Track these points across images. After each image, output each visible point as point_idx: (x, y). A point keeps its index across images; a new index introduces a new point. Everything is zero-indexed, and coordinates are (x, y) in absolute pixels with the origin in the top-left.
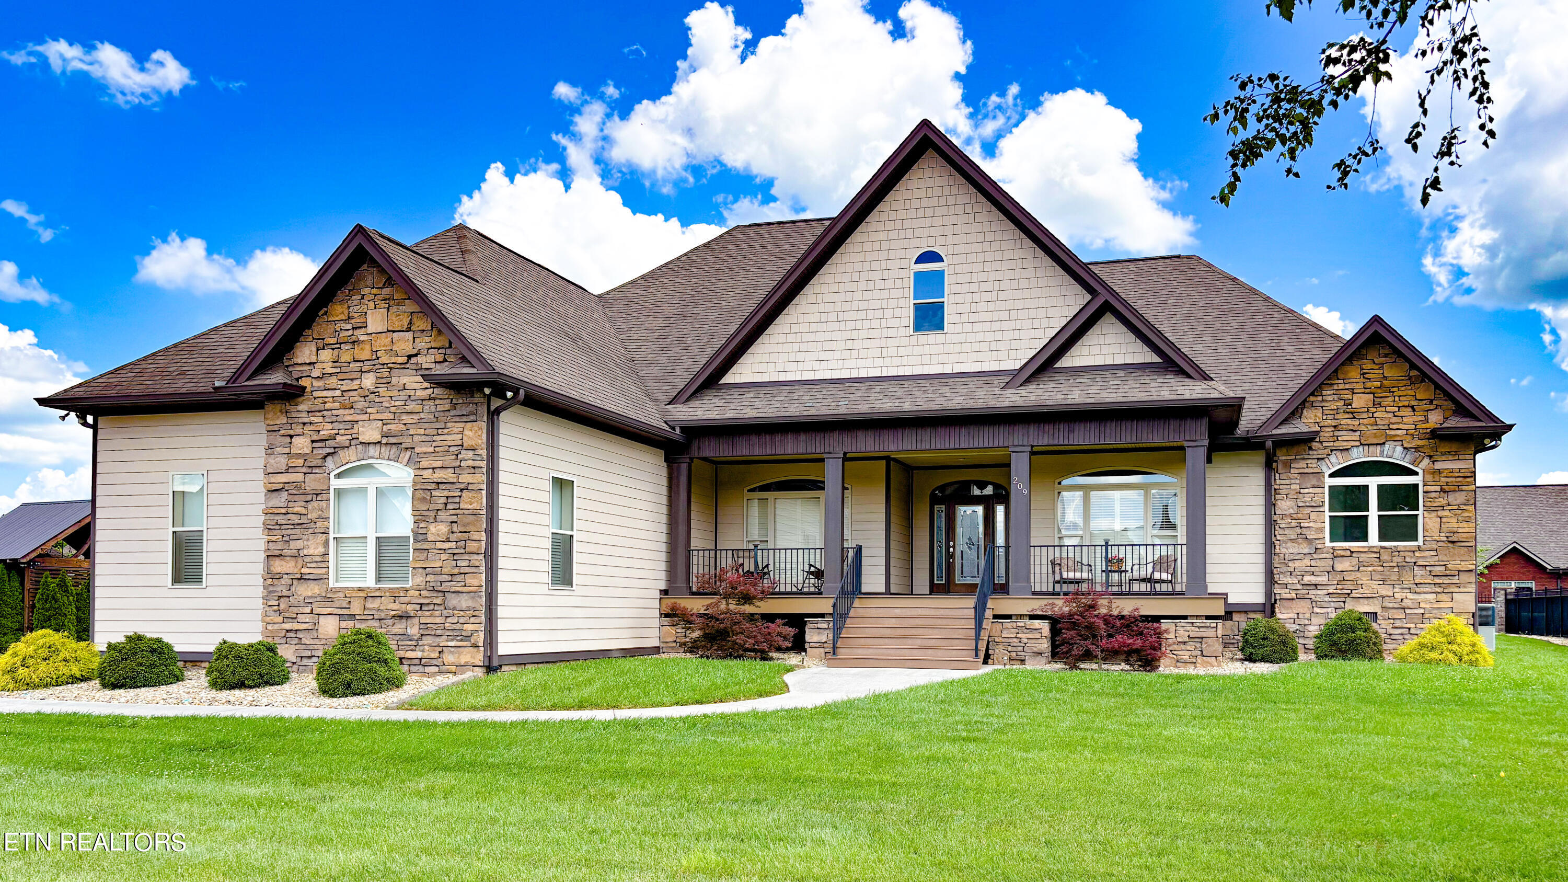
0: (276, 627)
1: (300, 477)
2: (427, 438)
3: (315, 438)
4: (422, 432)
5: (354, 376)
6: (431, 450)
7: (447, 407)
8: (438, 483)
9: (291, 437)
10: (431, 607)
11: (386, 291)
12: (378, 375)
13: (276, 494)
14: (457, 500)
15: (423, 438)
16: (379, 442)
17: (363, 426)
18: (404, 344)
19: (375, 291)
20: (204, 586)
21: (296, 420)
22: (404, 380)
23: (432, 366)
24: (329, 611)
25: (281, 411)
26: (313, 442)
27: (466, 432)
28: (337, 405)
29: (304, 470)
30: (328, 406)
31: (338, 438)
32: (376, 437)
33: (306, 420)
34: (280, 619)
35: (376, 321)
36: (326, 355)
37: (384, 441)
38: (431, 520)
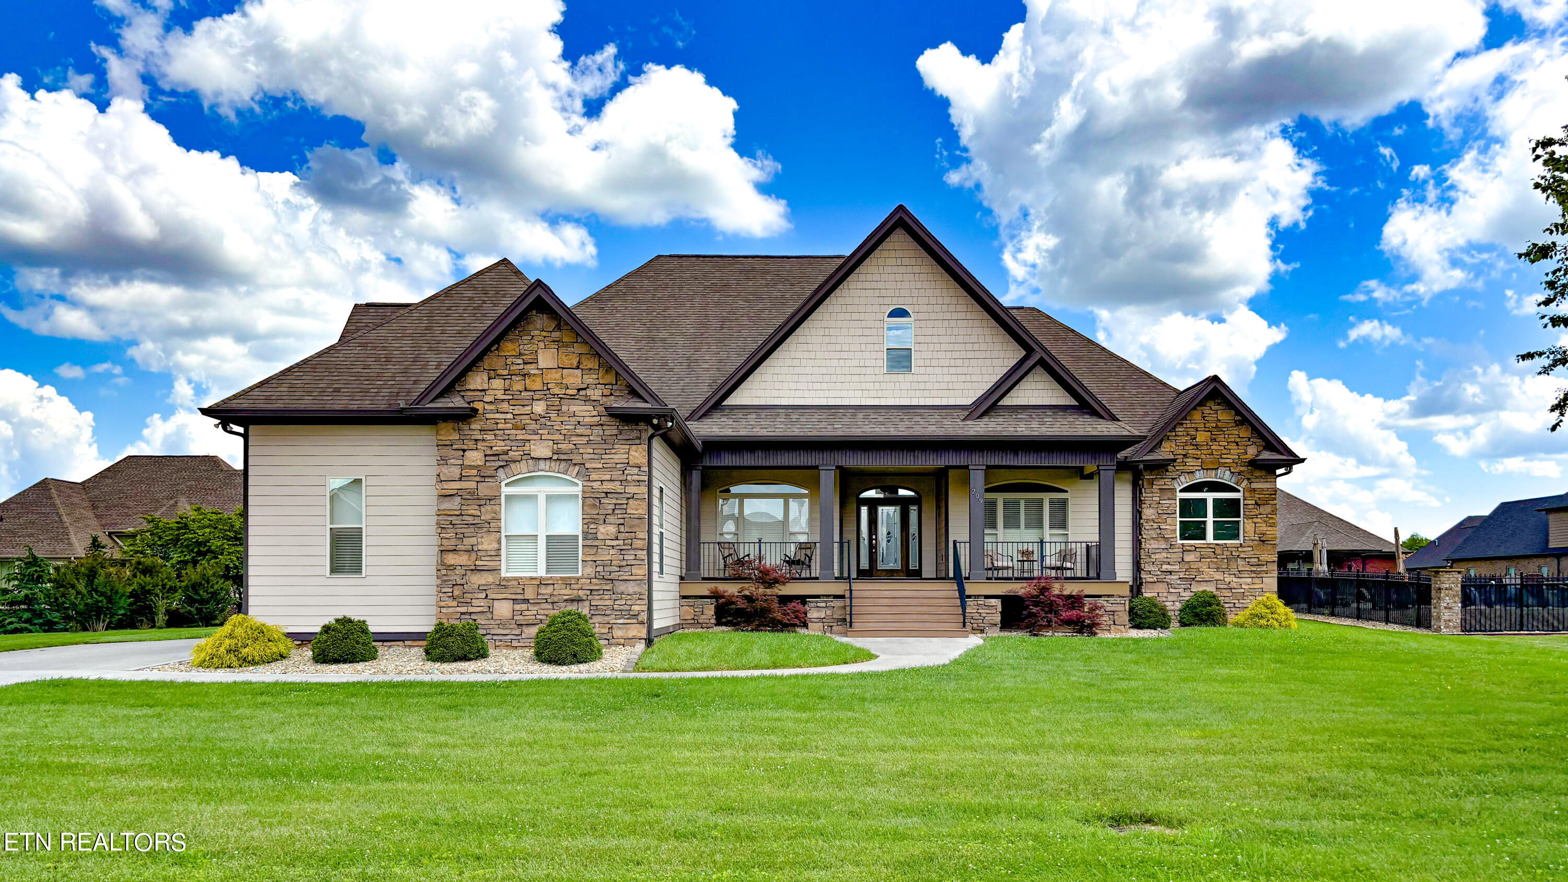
0: (451, 610)
1: (473, 485)
2: (596, 456)
3: (489, 452)
4: (591, 451)
5: (526, 402)
6: (600, 466)
7: (615, 432)
8: (606, 493)
9: (464, 451)
10: (601, 592)
11: (556, 335)
12: (549, 403)
13: (449, 498)
14: (625, 506)
15: (592, 456)
16: (551, 458)
17: (534, 445)
18: (574, 378)
19: (544, 334)
20: (364, 575)
21: (468, 437)
22: (573, 408)
23: (600, 398)
24: (504, 596)
25: (454, 429)
26: (486, 456)
27: (632, 453)
28: (510, 426)
29: (478, 479)
30: (500, 426)
31: (511, 453)
32: (549, 454)
33: (480, 437)
34: (455, 603)
35: (546, 359)
36: (497, 383)
37: (555, 457)
38: (602, 522)
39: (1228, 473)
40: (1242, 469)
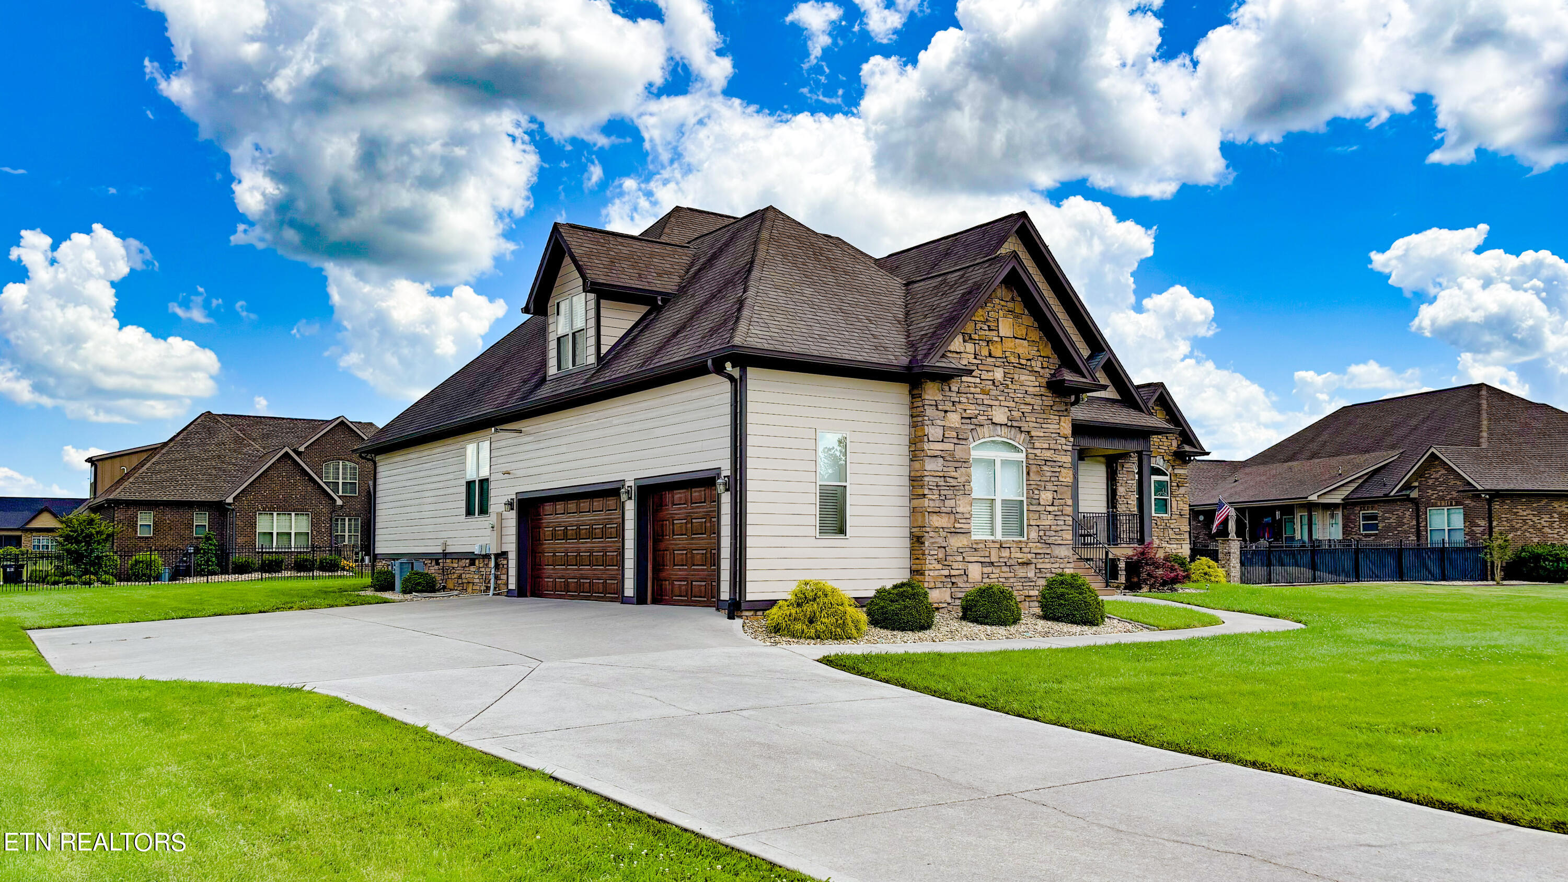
0: (936, 573)
1: (950, 447)
2: (1038, 425)
3: (964, 415)
4: (1034, 420)
5: (990, 368)
6: (1042, 434)
7: (1052, 403)
8: (1046, 461)
9: (946, 412)
10: (1043, 556)
11: (1010, 305)
12: (1006, 371)
13: (935, 458)
14: (1057, 474)
15: (1035, 425)
16: (1006, 425)
17: (995, 410)
18: (1023, 348)
19: (1002, 303)
21: (948, 398)
22: (1023, 378)
23: (1039, 370)
24: (976, 559)
25: (939, 390)
26: (962, 418)
27: (1062, 424)
28: (978, 390)
29: (956, 441)
30: (972, 390)
31: (979, 417)
32: (1004, 421)
33: (957, 400)
34: (940, 566)
35: (1006, 327)
36: (970, 347)
37: (1009, 424)
38: (1043, 489)
39: (1162, 460)
40: (1170, 458)
